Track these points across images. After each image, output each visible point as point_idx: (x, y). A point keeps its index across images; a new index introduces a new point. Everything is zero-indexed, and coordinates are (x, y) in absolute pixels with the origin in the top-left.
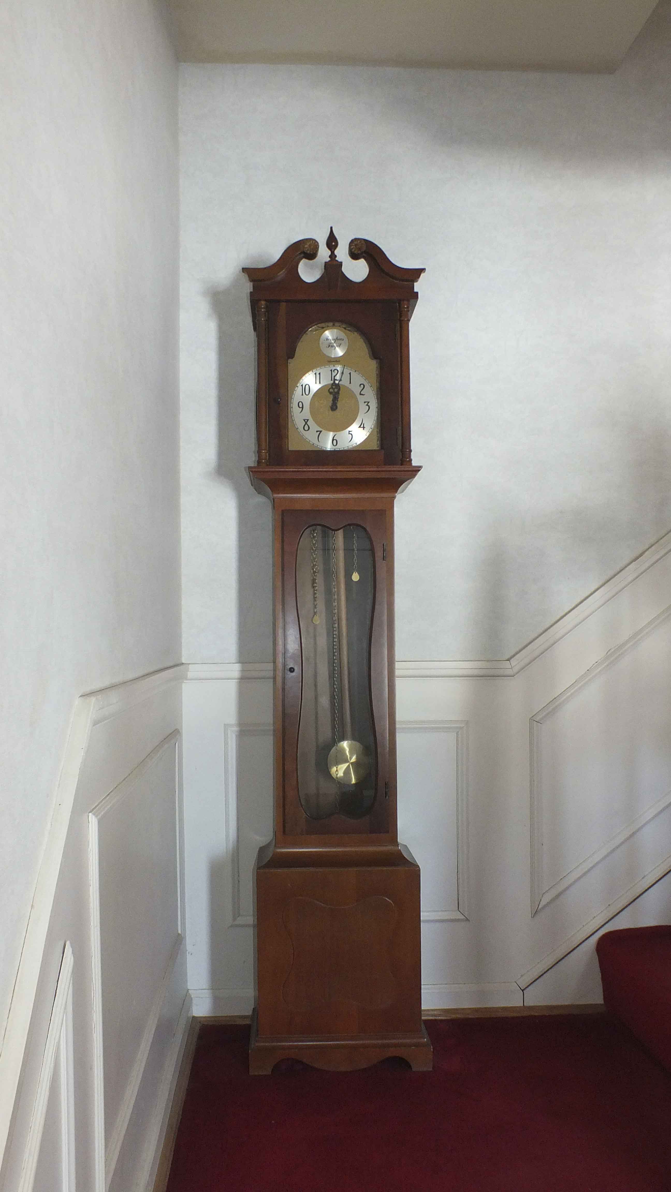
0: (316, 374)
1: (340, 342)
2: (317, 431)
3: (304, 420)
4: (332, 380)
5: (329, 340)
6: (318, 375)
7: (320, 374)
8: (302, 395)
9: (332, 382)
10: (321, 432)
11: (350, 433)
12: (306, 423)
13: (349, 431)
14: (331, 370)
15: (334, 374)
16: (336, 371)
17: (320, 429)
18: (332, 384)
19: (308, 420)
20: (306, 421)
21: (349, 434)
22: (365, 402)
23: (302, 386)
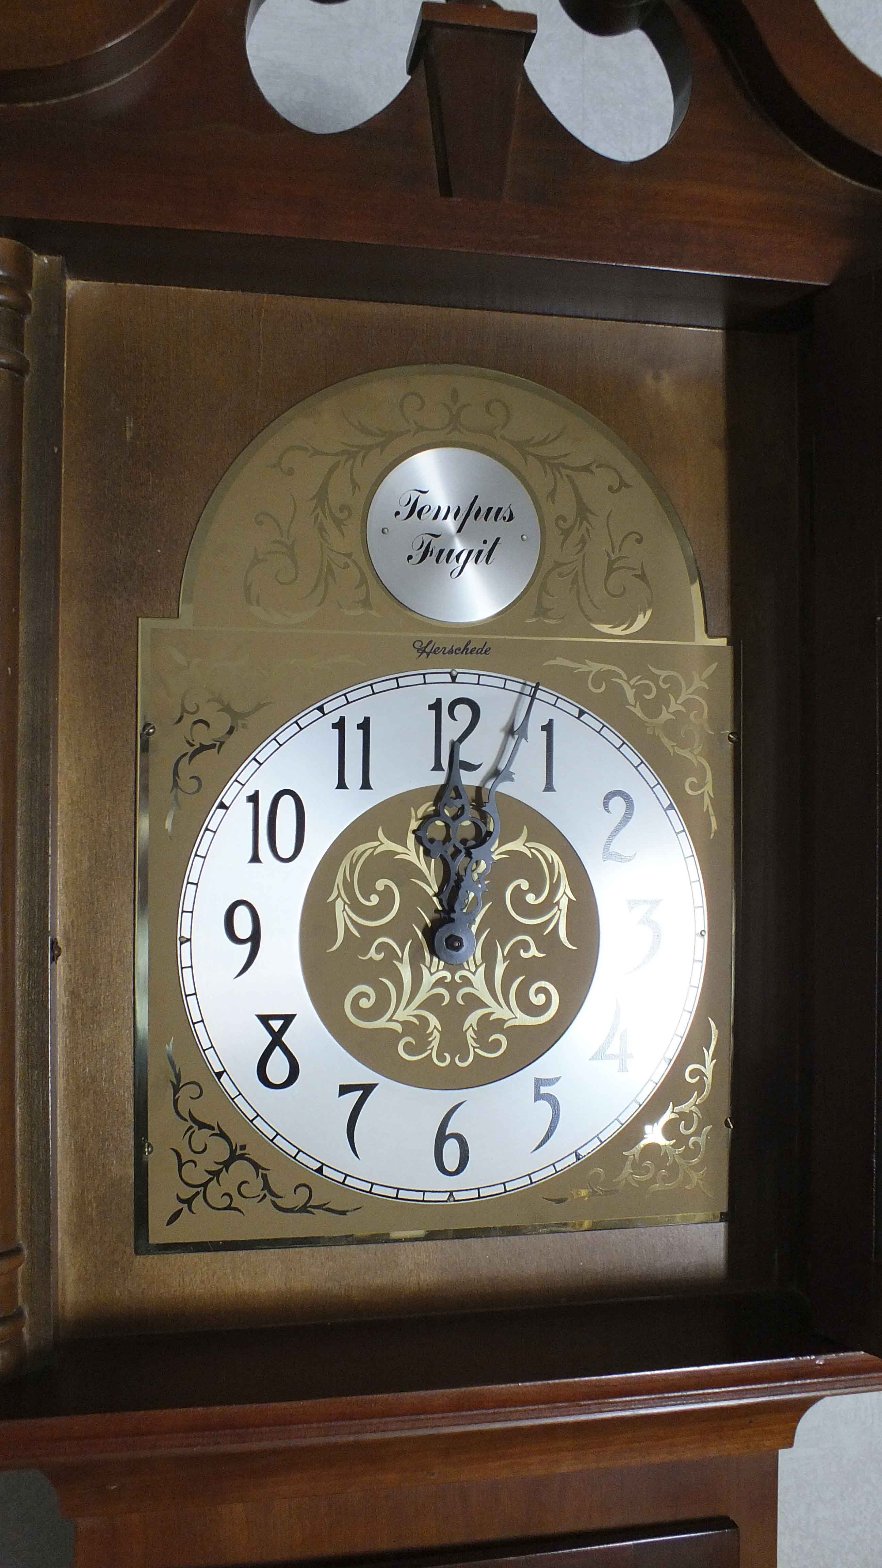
0: (340, 725)
1: (492, 529)
2: (344, 1090)
3: (265, 1019)
4: (438, 767)
5: (428, 516)
6: (354, 738)
7: (365, 726)
8: (255, 859)
9: (440, 778)
10: (367, 1089)
11: (543, 1090)
12: (277, 1040)
13: (539, 1083)
14: (438, 703)
15: (451, 730)
16: (464, 713)
17: (363, 1074)
18: (443, 788)
19: (288, 1019)
20: (276, 1025)
21: (538, 1096)
22: (632, 904)
23: (254, 799)
